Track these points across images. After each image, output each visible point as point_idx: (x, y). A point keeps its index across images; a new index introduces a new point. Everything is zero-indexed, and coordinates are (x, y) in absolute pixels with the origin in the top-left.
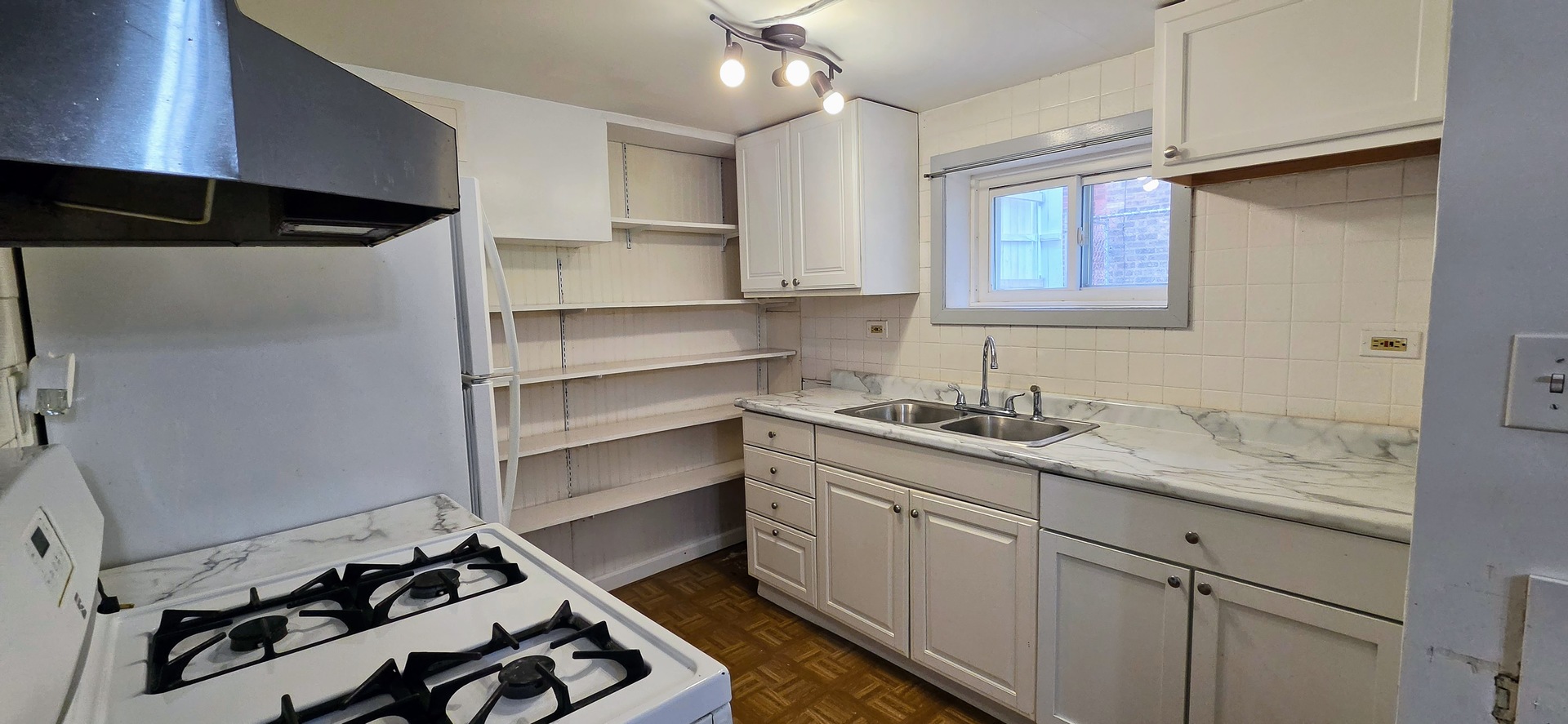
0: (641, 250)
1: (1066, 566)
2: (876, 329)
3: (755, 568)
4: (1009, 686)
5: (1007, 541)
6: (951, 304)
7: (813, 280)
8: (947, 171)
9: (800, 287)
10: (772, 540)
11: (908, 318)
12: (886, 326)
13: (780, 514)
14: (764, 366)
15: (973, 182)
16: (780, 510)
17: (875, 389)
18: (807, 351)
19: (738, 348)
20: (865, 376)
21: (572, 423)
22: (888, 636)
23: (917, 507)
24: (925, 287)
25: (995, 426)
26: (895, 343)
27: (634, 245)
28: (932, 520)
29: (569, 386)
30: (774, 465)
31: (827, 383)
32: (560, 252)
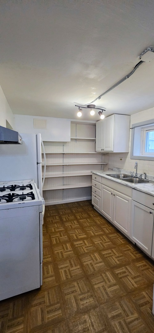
0: (78, 143)
1: (136, 207)
2: (121, 159)
3: (93, 203)
4: (126, 230)
5: (127, 202)
6: (134, 155)
7: (107, 149)
8: (135, 127)
9: (104, 150)
10: (95, 198)
11: (127, 157)
12: (123, 159)
13: (96, 193)
14: (103, 166)
15: (142, 129)
16: (96, 192)
17: (120, 171)
18: (110, 163)
19: (97, 162)
20: (118, 169)
21: (64, 173)
22: (109, 217)
23: (115, 194)
24: (130, 151)
25: (136, 180)
26: (124, 162)
27: (77, 142)
28: (117, 196)
29: (64, 166)
30: (96, 184)
31: (112, 170)
32: (64, 143)
